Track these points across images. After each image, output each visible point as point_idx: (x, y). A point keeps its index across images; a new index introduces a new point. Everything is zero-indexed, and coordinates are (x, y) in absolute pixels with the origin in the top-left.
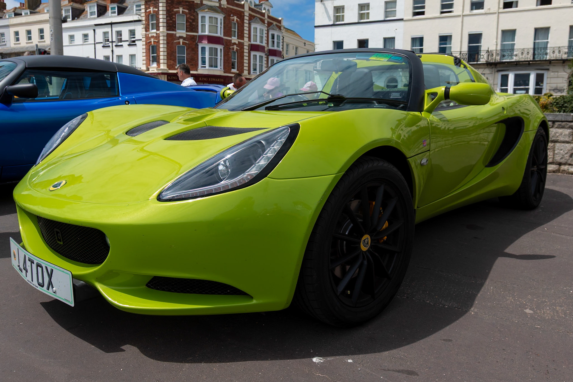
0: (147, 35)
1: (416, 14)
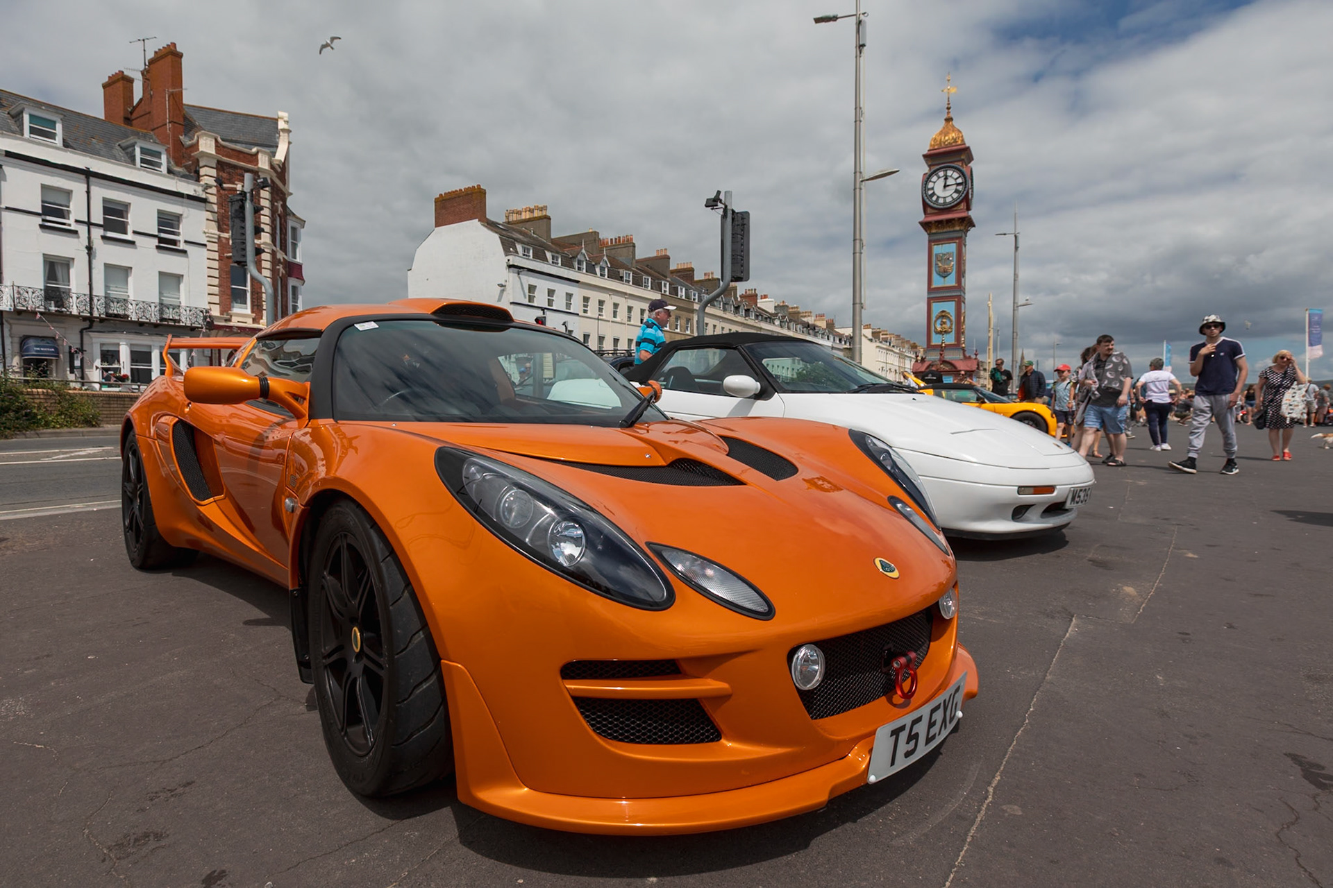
0: (224, 241)
1: (584, 311)
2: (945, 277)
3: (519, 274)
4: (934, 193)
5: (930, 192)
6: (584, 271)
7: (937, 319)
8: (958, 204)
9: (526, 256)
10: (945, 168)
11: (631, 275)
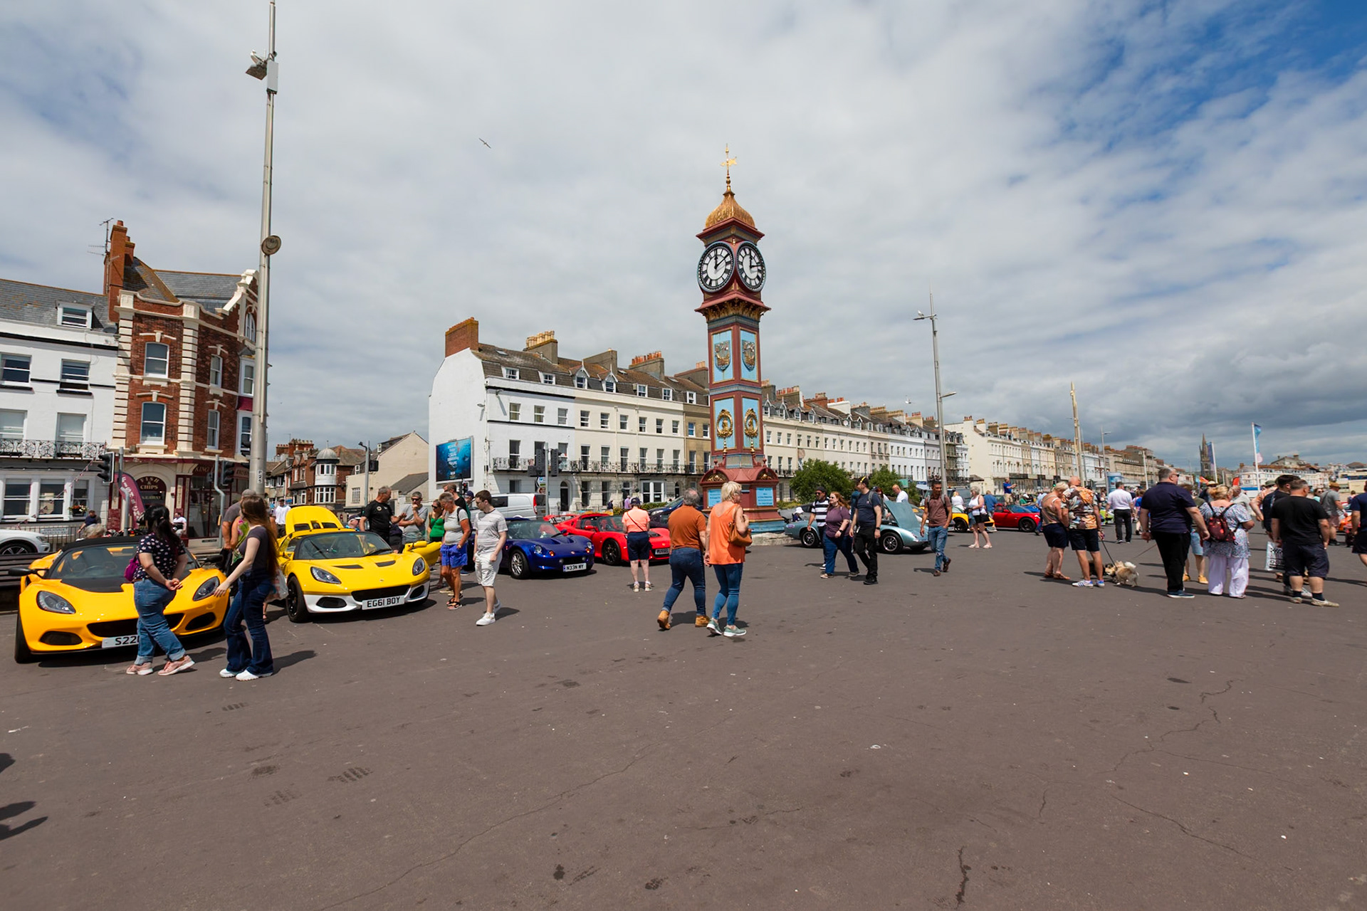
0: (136, 382)
1: (583, 424)
2: (724, 370)
3: (497, 394)
4: (707, 276)
5: (704, 276)
6: (586, 387)
7: (719, 420)
8: (729, 285)
9: (512, 377)
10: (715, 247)
11: (647, 388)
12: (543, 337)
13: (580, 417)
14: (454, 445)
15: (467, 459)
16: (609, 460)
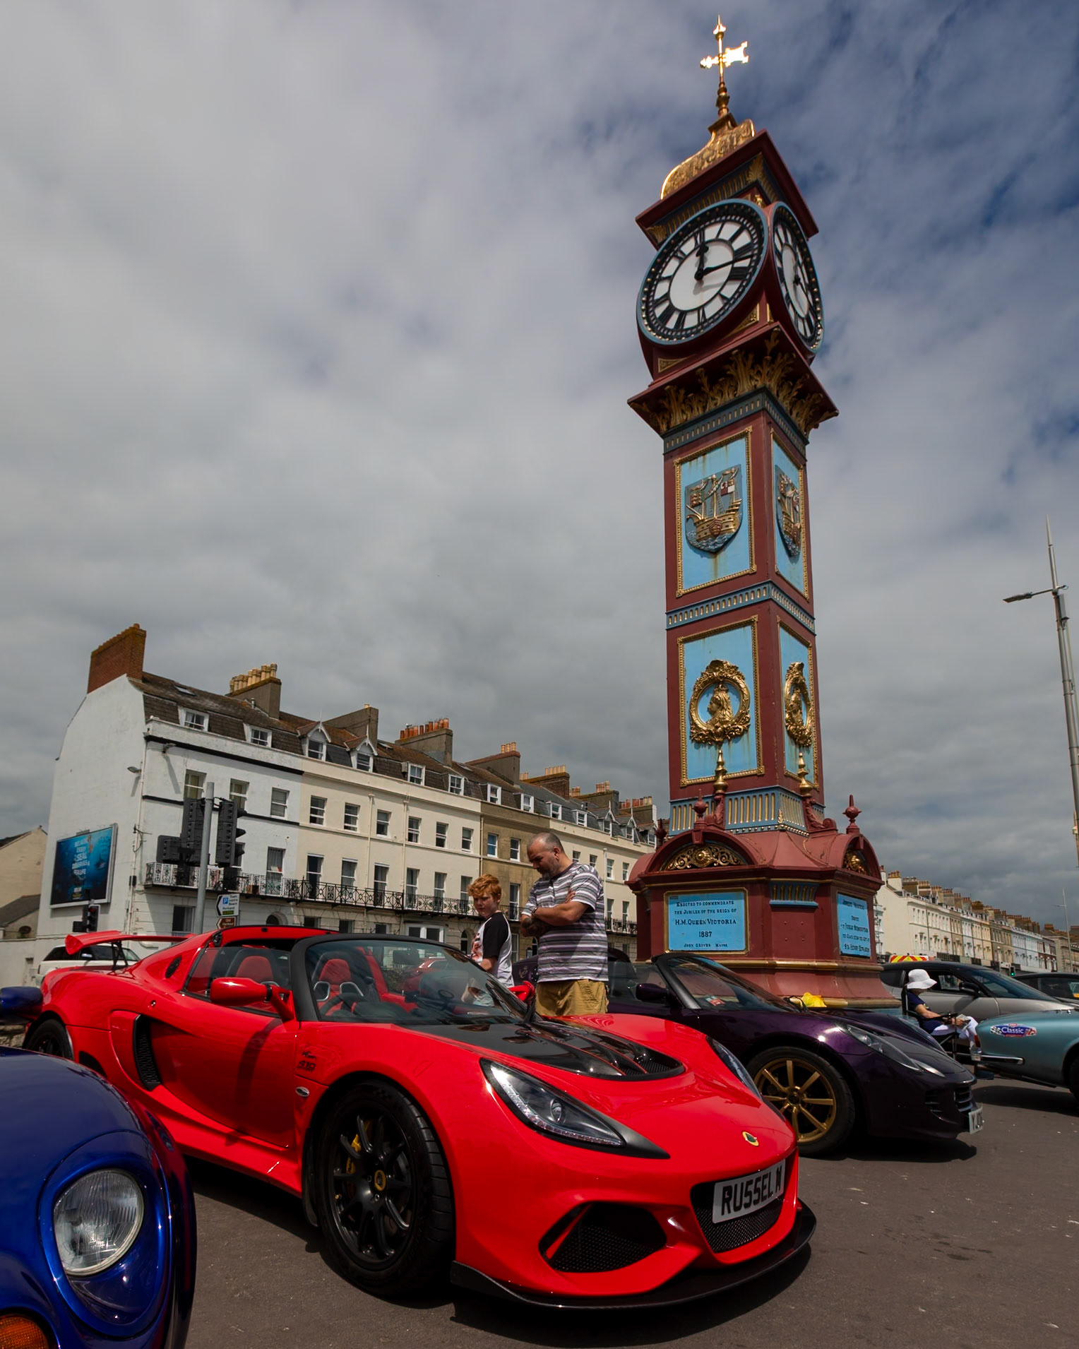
1: (313, 820)
3: (164, 752)
4: (670, 307)
6: (324, 759)
9: (196, 727)
11: (424, 771)
12: (258, 674)
13: (308, 806)
14: (85, 840)
15: (102, 865)
16: (355, 884)
